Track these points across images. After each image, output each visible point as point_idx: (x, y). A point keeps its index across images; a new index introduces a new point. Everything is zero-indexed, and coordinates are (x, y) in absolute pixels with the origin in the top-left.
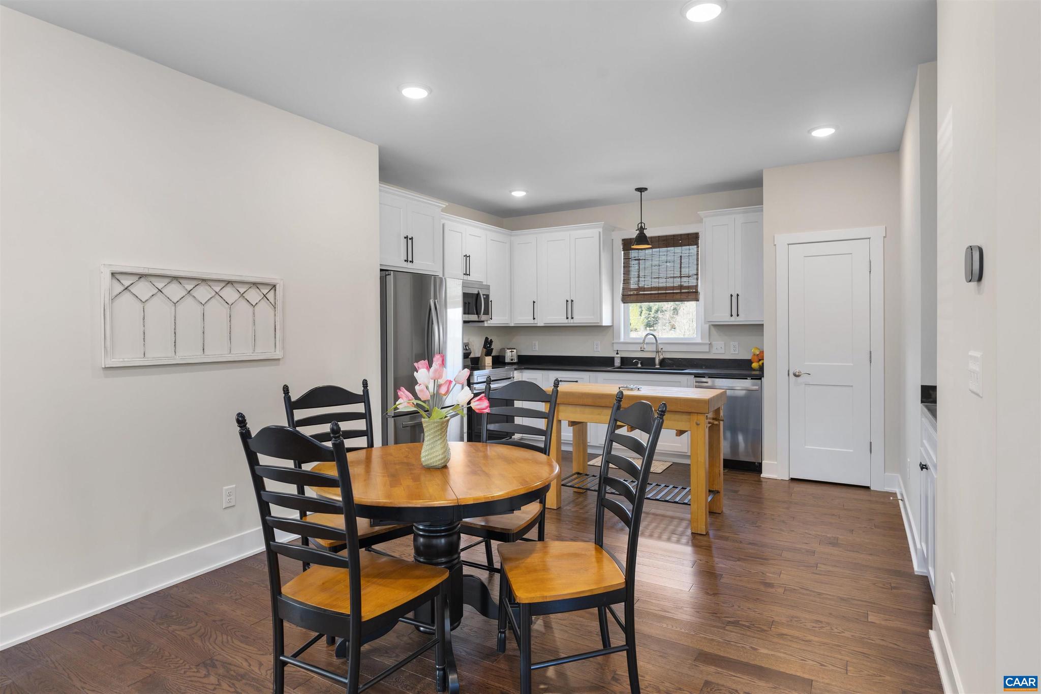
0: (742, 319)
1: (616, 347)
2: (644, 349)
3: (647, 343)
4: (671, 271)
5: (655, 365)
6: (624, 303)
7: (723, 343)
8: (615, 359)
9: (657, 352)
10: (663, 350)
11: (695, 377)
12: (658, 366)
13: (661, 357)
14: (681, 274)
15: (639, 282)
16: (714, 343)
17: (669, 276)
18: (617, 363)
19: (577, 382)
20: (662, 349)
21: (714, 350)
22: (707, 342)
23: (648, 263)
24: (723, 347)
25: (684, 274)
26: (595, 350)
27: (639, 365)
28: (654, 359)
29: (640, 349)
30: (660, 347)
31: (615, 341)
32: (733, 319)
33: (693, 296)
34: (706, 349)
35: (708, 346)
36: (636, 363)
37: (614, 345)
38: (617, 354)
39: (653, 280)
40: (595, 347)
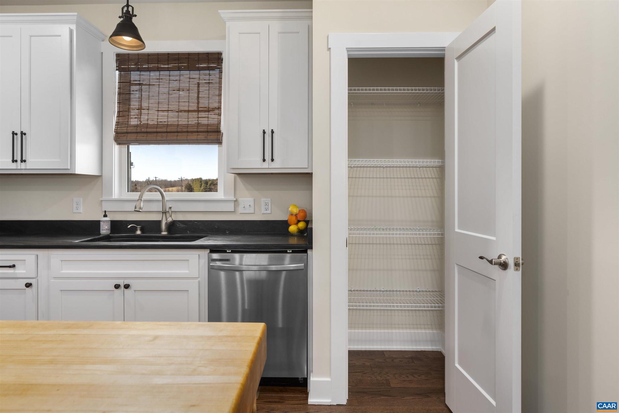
0: (277, 166)
1: (107, 207)
2: (140, 208)
3: (146, 201)
4: (184, 102)
5: (160, 231)
6: (119, 144)
7: (251, 199)
8: (102, 223)
9: (164, 213)
10: (172, 210)
11: (212, 251)
12: (164, 233)
13: (170, 219)
14: (198, 107)
15: (141, 115)
16: (240, 199)
17: (182, 108)
18: (105, 229)
19: (13, 266)
20: (170, 208)
21: (240, 210)
22: (232, 198)
23: (155, 89)
24: (252, 204)
25: (202, 107)
26: (75, 211)
27: (139, 232)
28: (159, 222)
29: (133, 210)
30: (168, 205)
31: (104, 198)
32: (265, 165)
33: (213, 136)
34: (230, 207)
35: (232, 205)
36: (134, 229)
37: (103, 203)
38: (105, 216)
39: (161, 113)
40: (75, 206)
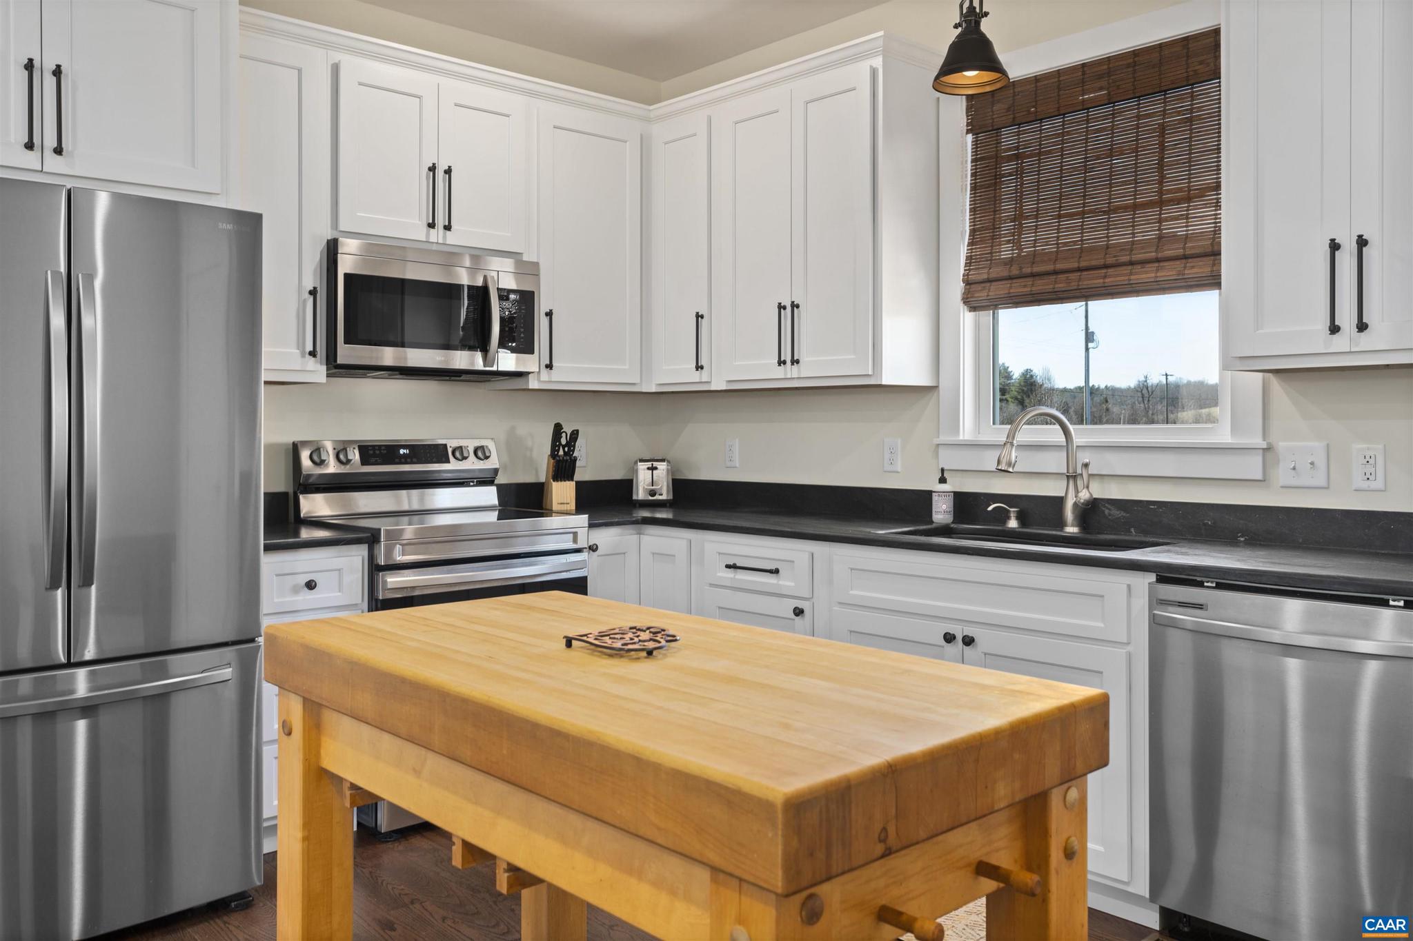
0: (1375, 347)
1: (949, 460)
2: (1009, 464)
3: (1022, 447)
4: (1125, 183)
5: (1061, 524)
6: (973, 309)
7: (1318, 446)
8: (935, 497)
9: (1072, 477)
10: (1092, 470)
12: (1072, 530)
13: (1084, 495)
14: (1161, 192)
15: (1019, 235)
16: (1281, 445)
17: (1117, 202)
18: (942, 512)
19: (777, 571)
20: (1086, 465)
21: (1282, 475)
22: (1259, 442)
23: (1051, 163)
24: (1321, 462)
25: (1169, 191)
26: (888, 467)
27: (1013, 524)
28: (1059, 502)
29: (993, 467)
30: (1084, 457)
31: (944, 438)
32: (1339, 344)
33: (1200, 269)
34: (1252, 467)
35: (1257, 460)
36: (1002, 516)
37: (942, 451)
38: (943, 480)
39: (1066, 223)
40: (887, 456)
